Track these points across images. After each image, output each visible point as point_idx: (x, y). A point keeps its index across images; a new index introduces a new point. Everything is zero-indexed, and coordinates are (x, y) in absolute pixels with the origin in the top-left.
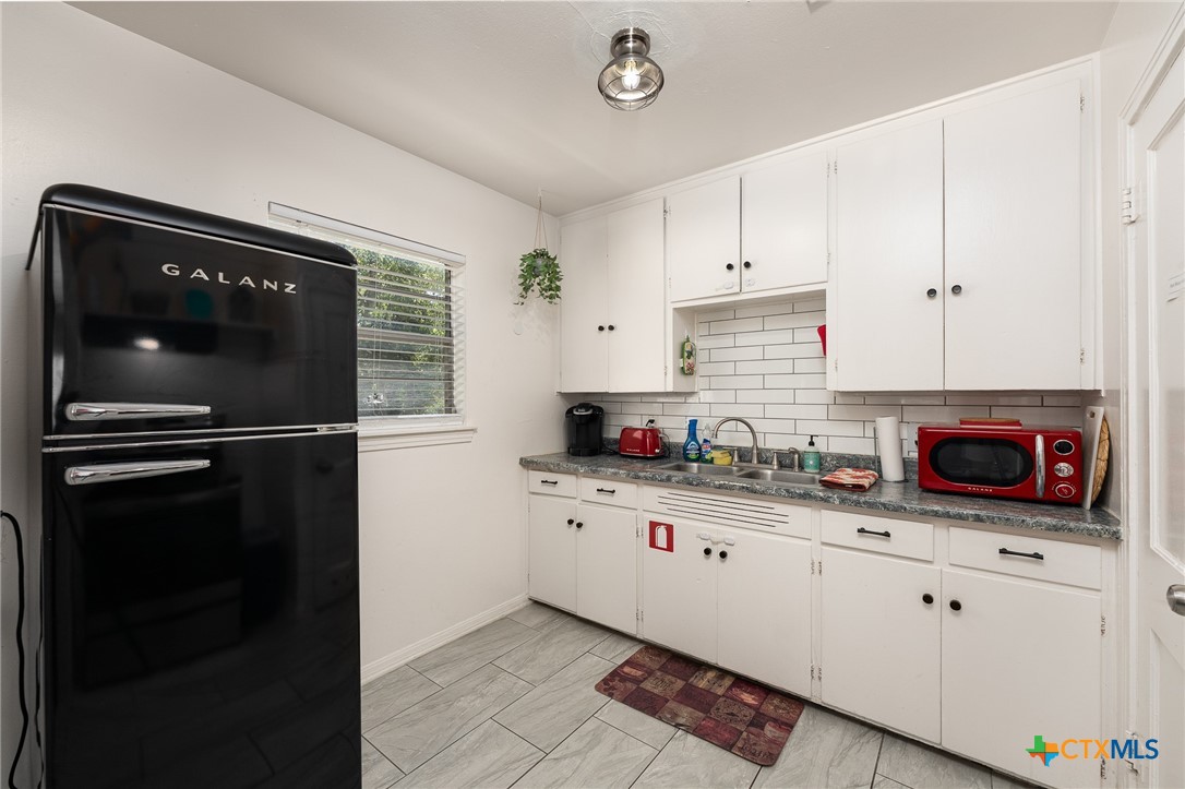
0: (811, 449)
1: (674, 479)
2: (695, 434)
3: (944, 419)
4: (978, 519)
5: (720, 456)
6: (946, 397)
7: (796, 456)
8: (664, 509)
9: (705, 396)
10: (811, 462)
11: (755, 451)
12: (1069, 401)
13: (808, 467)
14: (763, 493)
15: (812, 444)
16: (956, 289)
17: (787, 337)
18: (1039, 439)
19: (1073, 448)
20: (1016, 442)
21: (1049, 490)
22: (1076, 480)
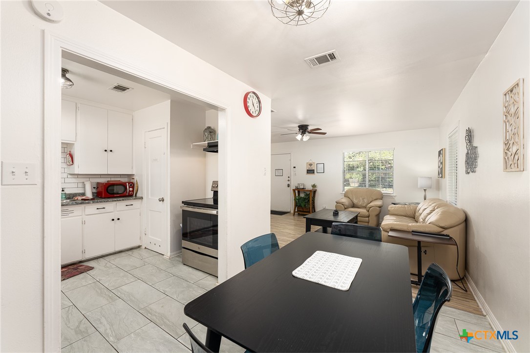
0: (63, 192)
3: (103, 180)
4: (123, 200)
6: (101, 176)
12: (126, 176)
15: (63, 191)
16: (111, 151)
18: (127, 184)
19: (132, 185)
20: (124, 185)
21: (129, 193)
22: (133, 191)
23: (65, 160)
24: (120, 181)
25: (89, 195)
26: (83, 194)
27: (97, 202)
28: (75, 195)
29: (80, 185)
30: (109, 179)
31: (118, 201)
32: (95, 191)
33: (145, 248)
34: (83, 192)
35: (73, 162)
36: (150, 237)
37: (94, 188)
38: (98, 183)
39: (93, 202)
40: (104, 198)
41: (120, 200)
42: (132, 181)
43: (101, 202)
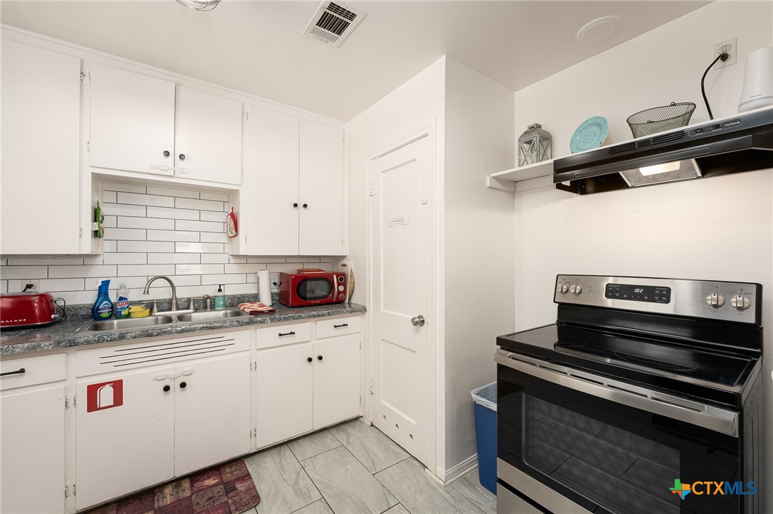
0: (220, 294)
1: (128, 336)
2: (106, 294)
3: (291, 269)
4: (329, 314)
5: (142, 310)
6: (286, 259)
7: (208, 300)
8: (110, 367)
9: (109, 258)
10: (222, 303)
11: (174, 301)
12: (330, 260)
13: (219, 306)
14: (220, 327)
15: (220, 290)
16: (305, 206)
17: (195, 215)
18: (335, 276)
19: (343, 278)
20: (327, 278)
21: (338, 298)
22: (344, 292)
23: (225, 226)
24: (320, 270)
25: (266, 300)
26: (255, 298)
27: (280, 320)
28: (241, 299)
29: (251, 279)
30: (300, 267)
31: (319, 316)
32: (276, 290)
33: (372, 425)
34: (256, 292)
35: (236, 230)
36: (383, 402)
37: (275, 284)
38: (282, 274)
39: (272, 320)
40: (293, 307)
41: (323, 315)
42: (342, 270)
43: (286, 319)
